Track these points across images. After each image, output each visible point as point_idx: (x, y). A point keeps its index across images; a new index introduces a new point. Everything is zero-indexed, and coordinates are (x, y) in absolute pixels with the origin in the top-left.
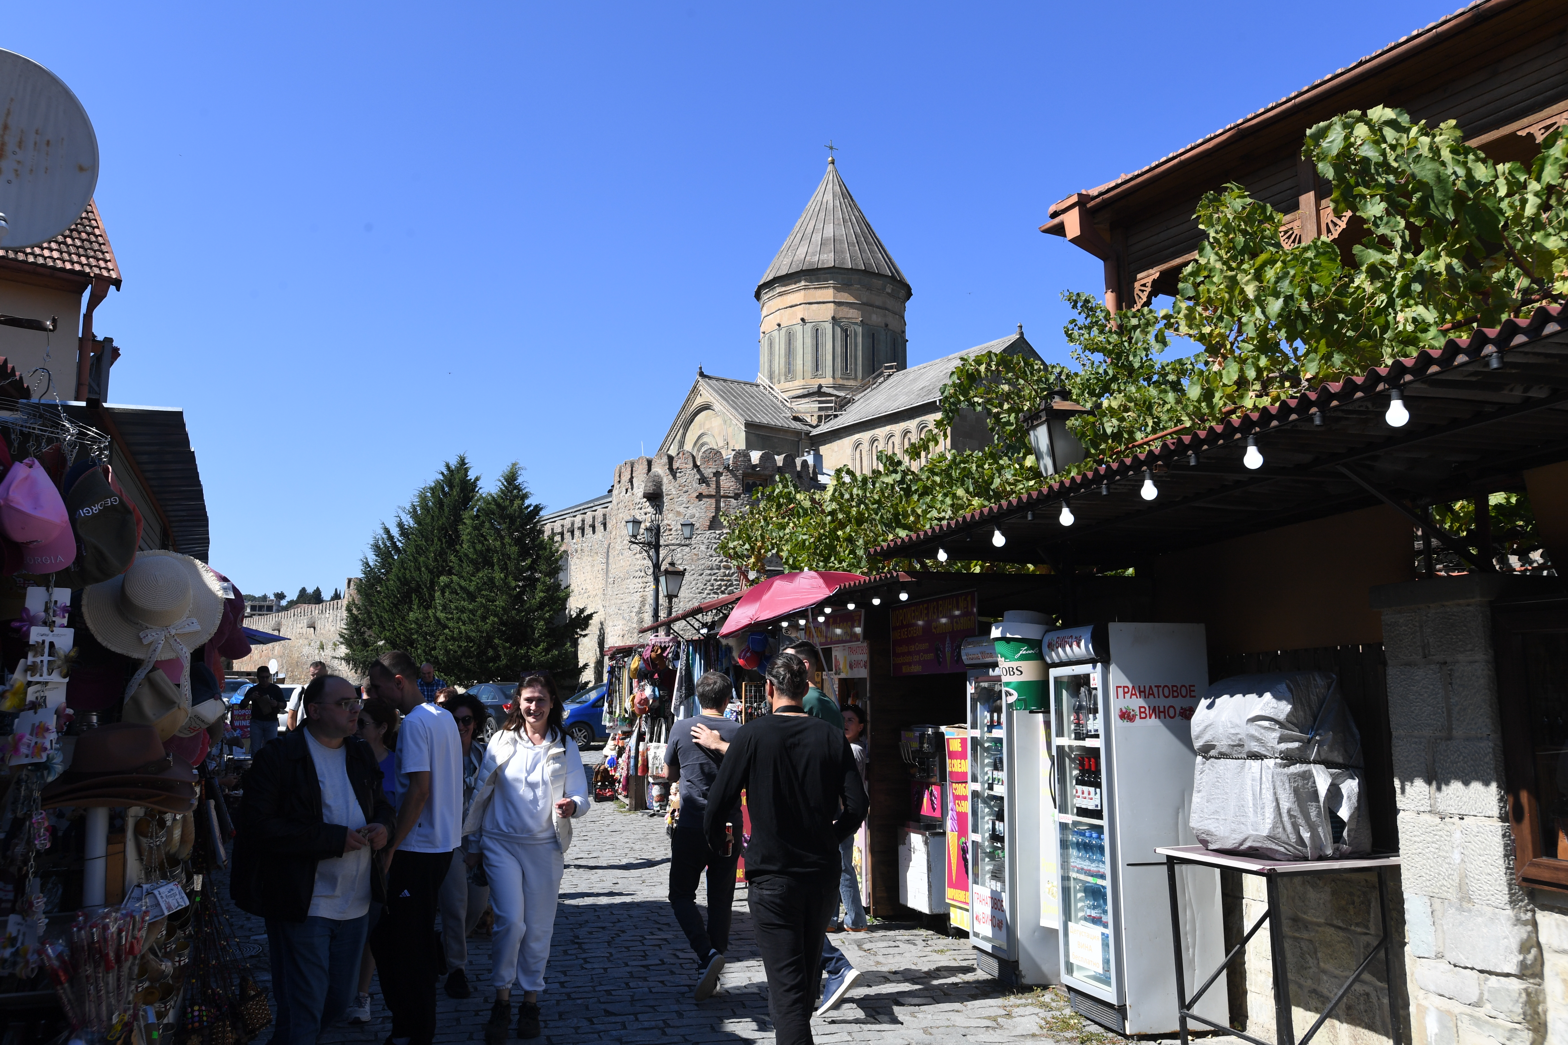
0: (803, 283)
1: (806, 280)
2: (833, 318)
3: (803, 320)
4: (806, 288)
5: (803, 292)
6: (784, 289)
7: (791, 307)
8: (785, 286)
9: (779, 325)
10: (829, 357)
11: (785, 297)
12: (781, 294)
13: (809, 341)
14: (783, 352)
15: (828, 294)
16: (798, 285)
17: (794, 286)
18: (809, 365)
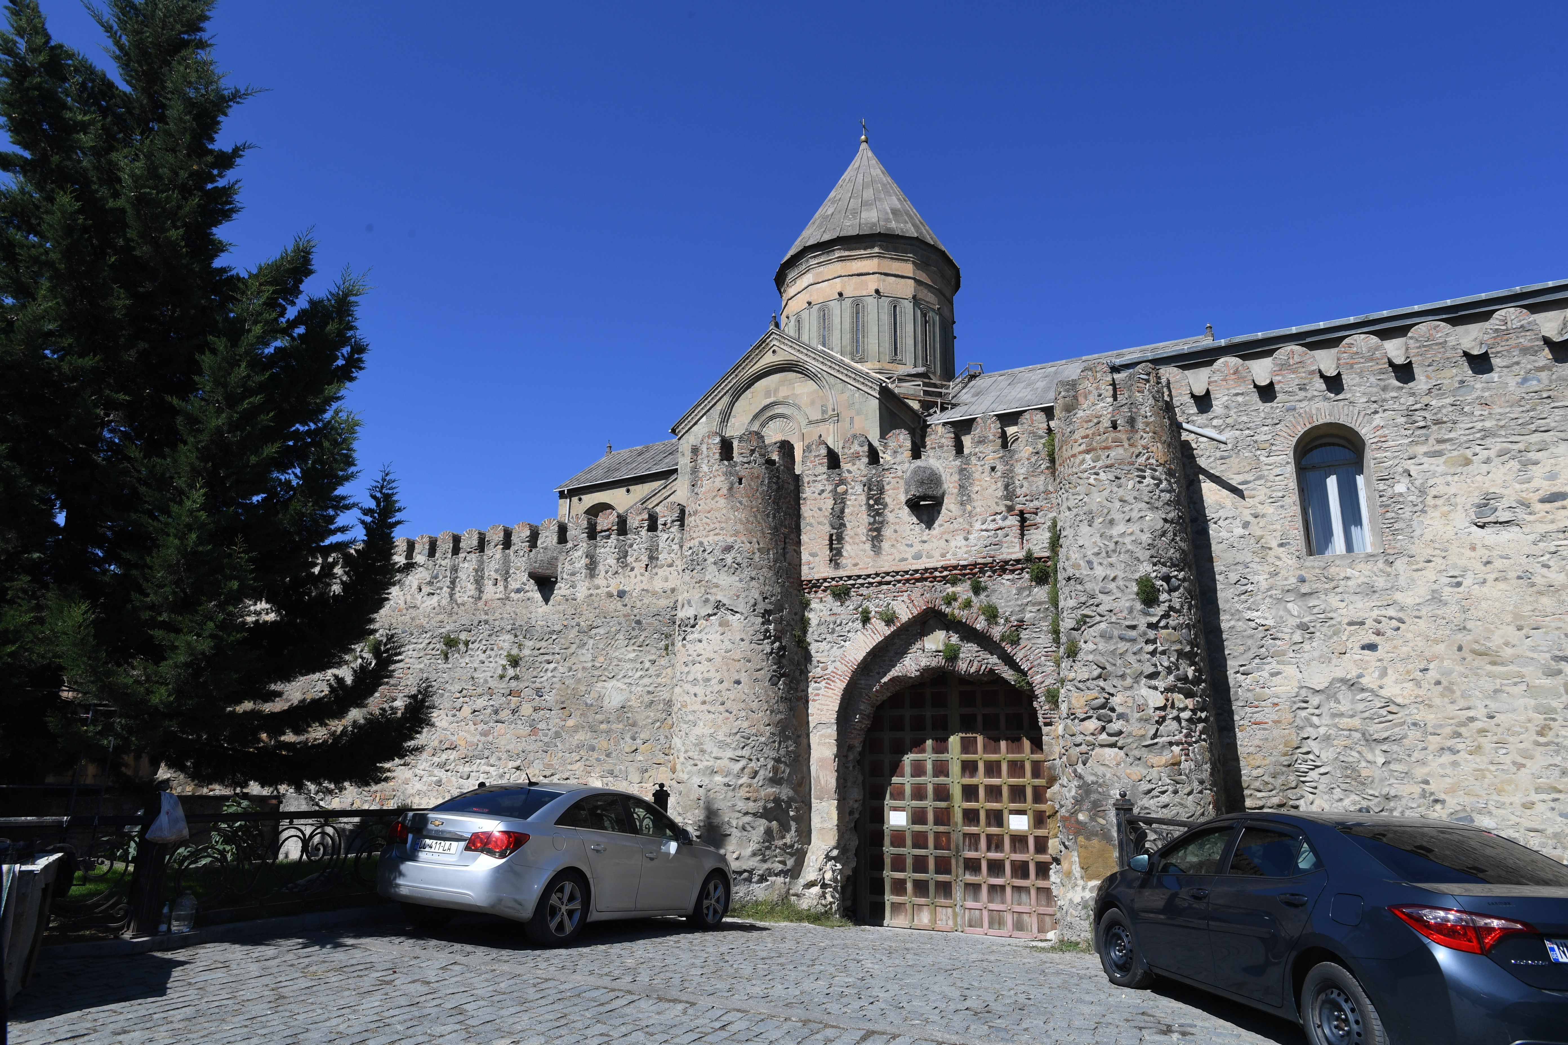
0: (876, 250)
1: (881, 247)
2: (914, 297)
3: (877, 292)
4: (879, 256)
5: (876, 260)
6: (847, 253)
7: (858, 275)
8: (845, 250)
9: (840, 294)
10: (910, 342)
11: (848, 263)
12: (841, 259)
13: (886, 318)
14: (847, 326)
15: (907, 268)
16: (869, 251)
17: (862, 252)
18: (887, 346)
